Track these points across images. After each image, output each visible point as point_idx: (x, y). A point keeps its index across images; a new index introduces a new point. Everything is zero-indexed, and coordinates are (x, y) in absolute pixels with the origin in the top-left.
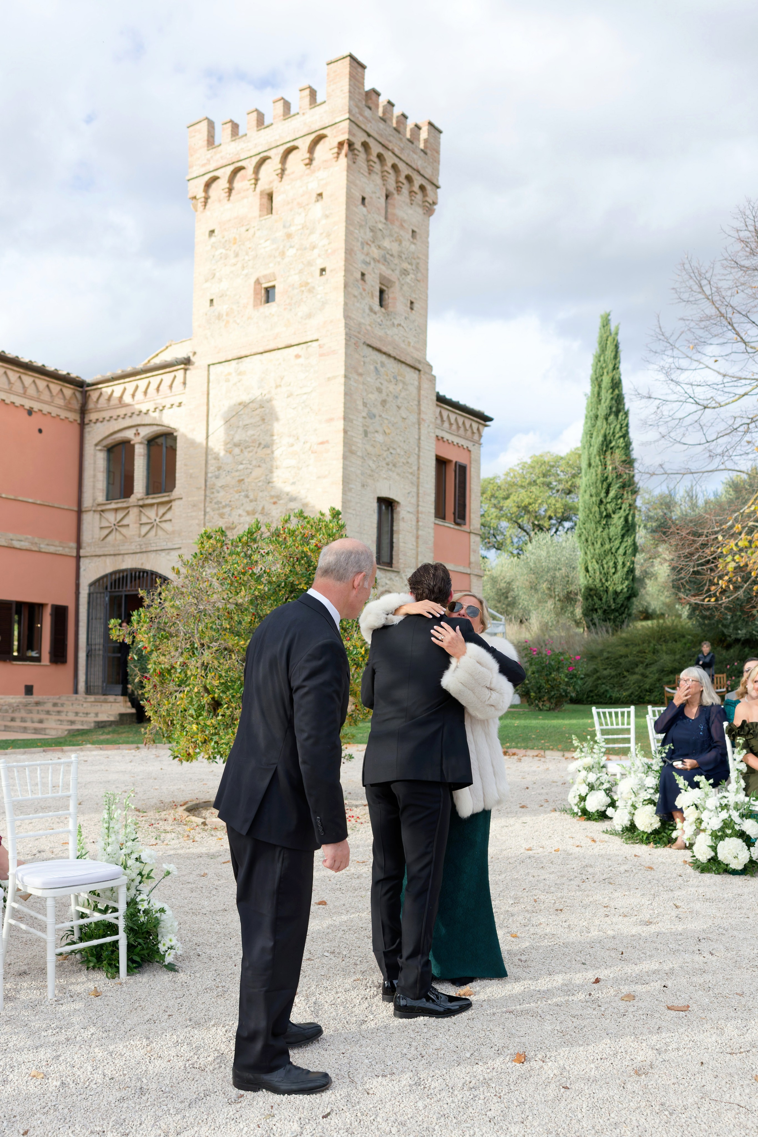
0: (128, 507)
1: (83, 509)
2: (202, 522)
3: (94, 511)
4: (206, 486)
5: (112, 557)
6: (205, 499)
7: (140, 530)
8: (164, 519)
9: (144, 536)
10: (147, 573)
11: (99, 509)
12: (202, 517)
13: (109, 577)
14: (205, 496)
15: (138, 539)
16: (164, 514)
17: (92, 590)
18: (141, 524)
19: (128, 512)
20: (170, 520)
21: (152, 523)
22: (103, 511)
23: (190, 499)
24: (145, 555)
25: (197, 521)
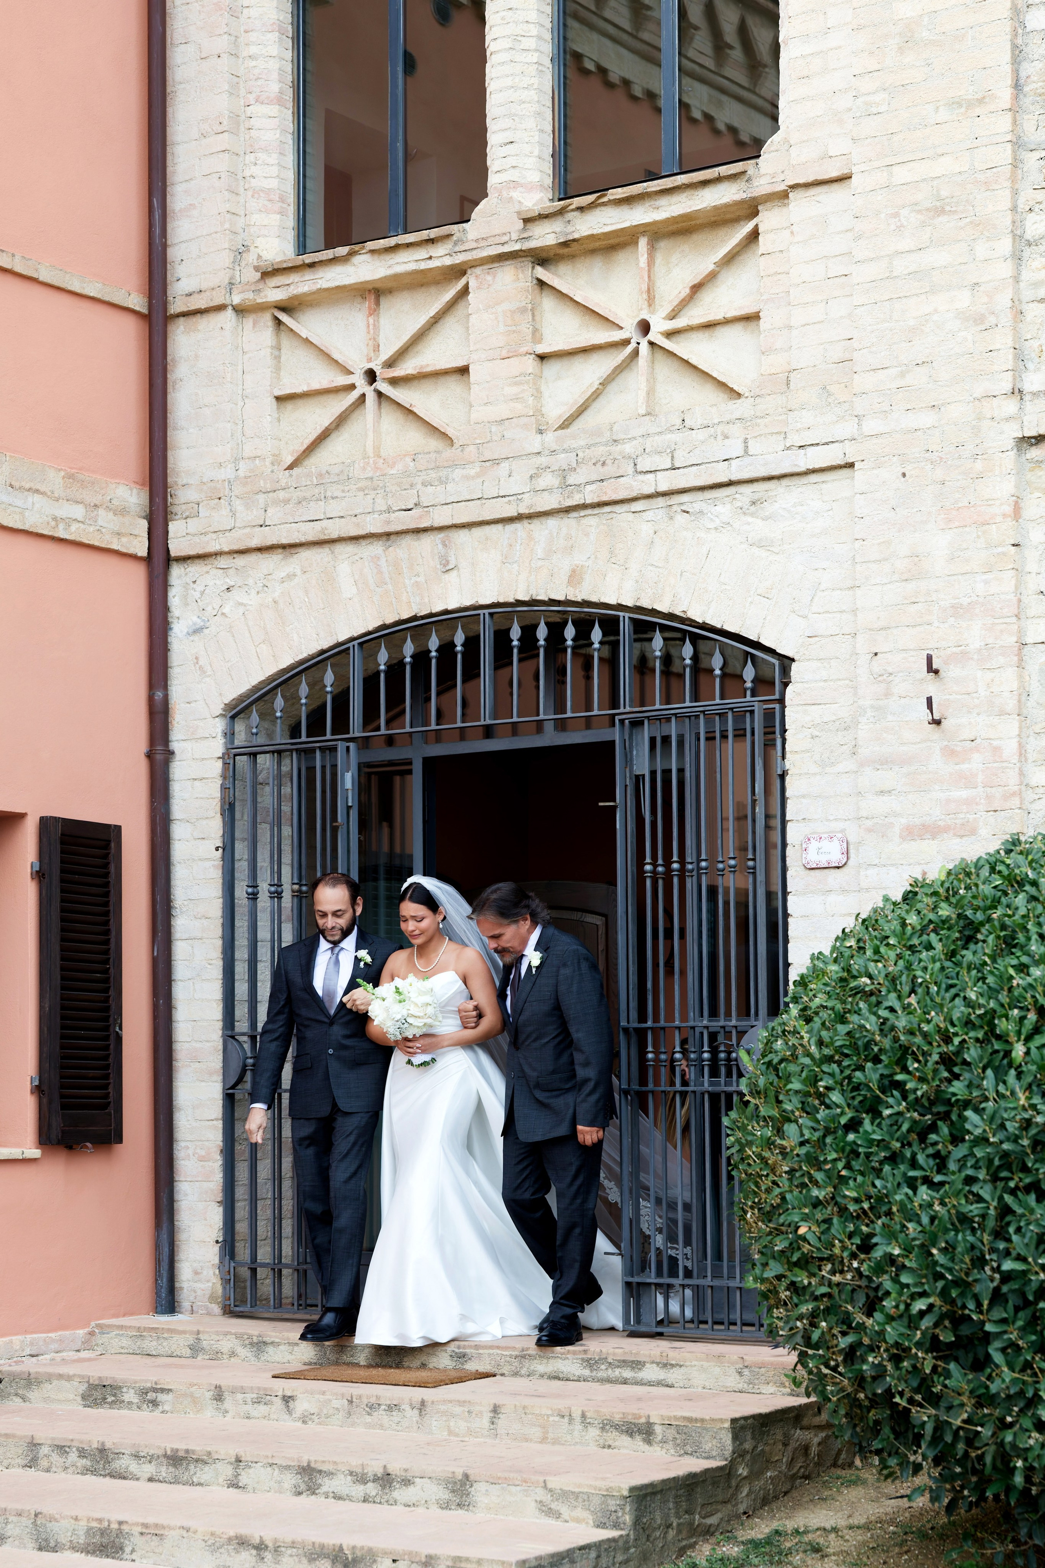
0: (459, 271)
1: (175, 307)
2: (1004, 300)
3: (240, 311)
4: (1017, 86)
5: (376, 548)
6: (1016, 164)
7: (538, 395)
8: (695, 315)
9: (566, 424)
10: (610, 625)
11: (274, 293)
12: (1006, 270)
13: (356, 658)
14: (1018, 144)
15: (535, 443)
16: (696, 288)
17: (241, 739)
18: (542, 357)
19: (465, 291)
20: (752, 318)
21: (626, 342)
22: (286, 308)
23: (902, 174)
24: (592, 522)
25: (964, 299)
